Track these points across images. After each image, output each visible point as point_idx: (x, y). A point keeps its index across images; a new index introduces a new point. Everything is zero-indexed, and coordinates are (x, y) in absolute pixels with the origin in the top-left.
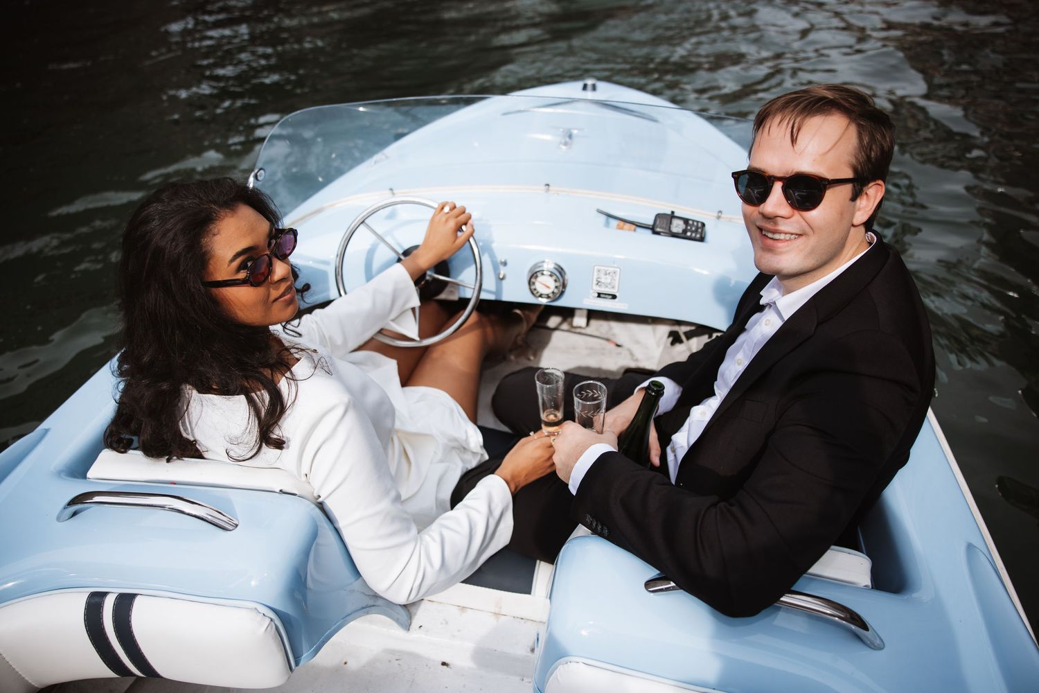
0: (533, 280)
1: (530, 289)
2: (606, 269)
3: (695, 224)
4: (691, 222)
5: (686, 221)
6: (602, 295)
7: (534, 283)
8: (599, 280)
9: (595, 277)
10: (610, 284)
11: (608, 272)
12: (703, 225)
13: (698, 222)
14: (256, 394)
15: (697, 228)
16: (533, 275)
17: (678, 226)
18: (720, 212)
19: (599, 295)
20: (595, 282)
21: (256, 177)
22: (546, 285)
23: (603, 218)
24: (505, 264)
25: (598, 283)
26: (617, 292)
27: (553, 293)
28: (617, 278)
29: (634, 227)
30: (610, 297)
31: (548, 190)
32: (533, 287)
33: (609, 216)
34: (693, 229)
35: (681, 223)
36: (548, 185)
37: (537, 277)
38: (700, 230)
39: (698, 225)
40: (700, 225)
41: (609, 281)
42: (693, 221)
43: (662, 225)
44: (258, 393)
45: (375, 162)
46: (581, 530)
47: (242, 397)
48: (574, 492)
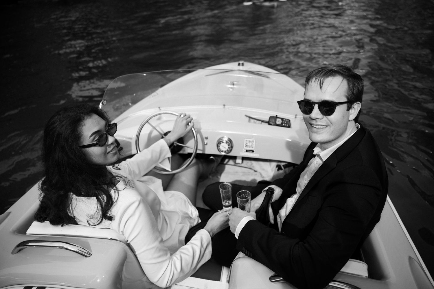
0: (219, 145)
1: (218, 149)
2: (249, 140)
3: (286, 120)
4: (284, 120)
5: (282, 119)
6: (248, 151)
7: (219, 146)
8: (247, 144)
9: (245, 143)
10: (251, 146)
11: (250, 141)
12: (289, 121)
13: (287, 119)
14: (101, 197)
15: (287, 122)
16: (219, 143)
17: (279, 121)
18: (296, 115)
19: (247, 151)
20: (245, 145)
21: (103, 103)
22: (224, 147)
23: (247, 119)
24: (207, 138)
25: (246, 146)
26: (255, 149)
27: (227, 150)
28: (254, 143)
29: (260, 122)
30: (251, 151)
31: (224, 107)
32: (219, 148)
33: (250, 118)
34: (285, 122)
35: (280, 120)
36: (224, 105)
37: (220, 144)
38: (288, 123)
39: (287, 121)
40: (288, 121)
41: (251, 145)
42: (285, 119)
43: (272, 121)
44: (102, 196)
45: (153, 96)
46: (241, 254)
47: (95, 198)
48: (237, 238)
